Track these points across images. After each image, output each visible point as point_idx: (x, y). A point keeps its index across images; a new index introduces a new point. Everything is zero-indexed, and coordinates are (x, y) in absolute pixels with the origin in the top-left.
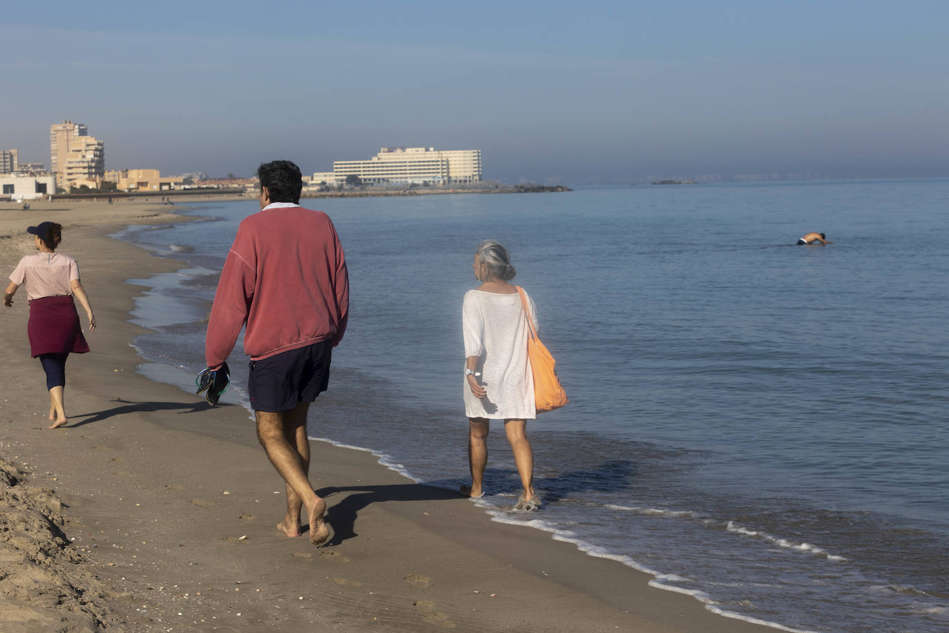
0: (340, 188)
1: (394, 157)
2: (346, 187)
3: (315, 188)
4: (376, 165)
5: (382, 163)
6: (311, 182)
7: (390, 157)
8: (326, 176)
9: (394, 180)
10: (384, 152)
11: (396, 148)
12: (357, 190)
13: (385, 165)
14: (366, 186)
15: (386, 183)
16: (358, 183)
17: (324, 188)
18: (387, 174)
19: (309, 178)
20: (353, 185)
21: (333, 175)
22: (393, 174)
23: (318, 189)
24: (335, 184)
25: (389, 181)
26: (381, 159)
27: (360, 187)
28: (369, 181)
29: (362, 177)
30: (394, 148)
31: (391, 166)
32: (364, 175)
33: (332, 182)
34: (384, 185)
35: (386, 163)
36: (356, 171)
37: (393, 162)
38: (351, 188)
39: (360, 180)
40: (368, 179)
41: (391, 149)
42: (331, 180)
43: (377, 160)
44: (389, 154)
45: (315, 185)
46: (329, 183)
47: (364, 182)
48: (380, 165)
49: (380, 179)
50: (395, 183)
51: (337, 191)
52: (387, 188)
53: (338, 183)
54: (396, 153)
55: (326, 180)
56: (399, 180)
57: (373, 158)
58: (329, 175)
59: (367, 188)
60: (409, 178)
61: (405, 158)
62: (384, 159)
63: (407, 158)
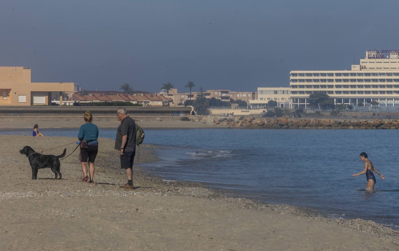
0: (299, 112)
1: (386, 65)
2: (309, 111)
3: (260, 111)
4: (357, 77)
5: (367, 74)
6: (251, 102)
7: (379, 65)
8: (276, 92)
9: (386, 102)
10: (369, 58)
11: (389, 52)
12: (325, 115)
13: (372, 77)
14: (340, 110)
15: (372, 105)
16: (327, 106)
17: (274, 112)
18: (374, 92)
19: (249, 95)
20: (319, 107)
21: (288, 92)
22: (383, 92)
23: (264, 113)
24: (290, 105)
25: (378, 104)
26: (365, 68)
27: (330, 111)
28: (345, 103)
29: (335, 95)
30: (386, 51)
31: (381, 80)
32: (337, 92)
33: (286, 101)
34: (368, 109)
35: (374, 74)
36: (325, 86)
37: (384, 74)
38: (317, 112)
39: (332, 100)
40: (343, 99)
41: (380, 52)
42: (284, 98)
43: (359, 69)
44: (377, 60)
45: (259, 106)
46: (280, 104)
47: (338, 104)
48: (364, 77)
49: (363, 99)
50: (386, 106)
51: (295, 117)
52: (374, 114)
53: (295, 105)
54: (390, 60)
55: (277, 99)
56: (393, 102)
57: (353, 67)
58: (282, 91)
59: (343, 113)
62: (370, 68)
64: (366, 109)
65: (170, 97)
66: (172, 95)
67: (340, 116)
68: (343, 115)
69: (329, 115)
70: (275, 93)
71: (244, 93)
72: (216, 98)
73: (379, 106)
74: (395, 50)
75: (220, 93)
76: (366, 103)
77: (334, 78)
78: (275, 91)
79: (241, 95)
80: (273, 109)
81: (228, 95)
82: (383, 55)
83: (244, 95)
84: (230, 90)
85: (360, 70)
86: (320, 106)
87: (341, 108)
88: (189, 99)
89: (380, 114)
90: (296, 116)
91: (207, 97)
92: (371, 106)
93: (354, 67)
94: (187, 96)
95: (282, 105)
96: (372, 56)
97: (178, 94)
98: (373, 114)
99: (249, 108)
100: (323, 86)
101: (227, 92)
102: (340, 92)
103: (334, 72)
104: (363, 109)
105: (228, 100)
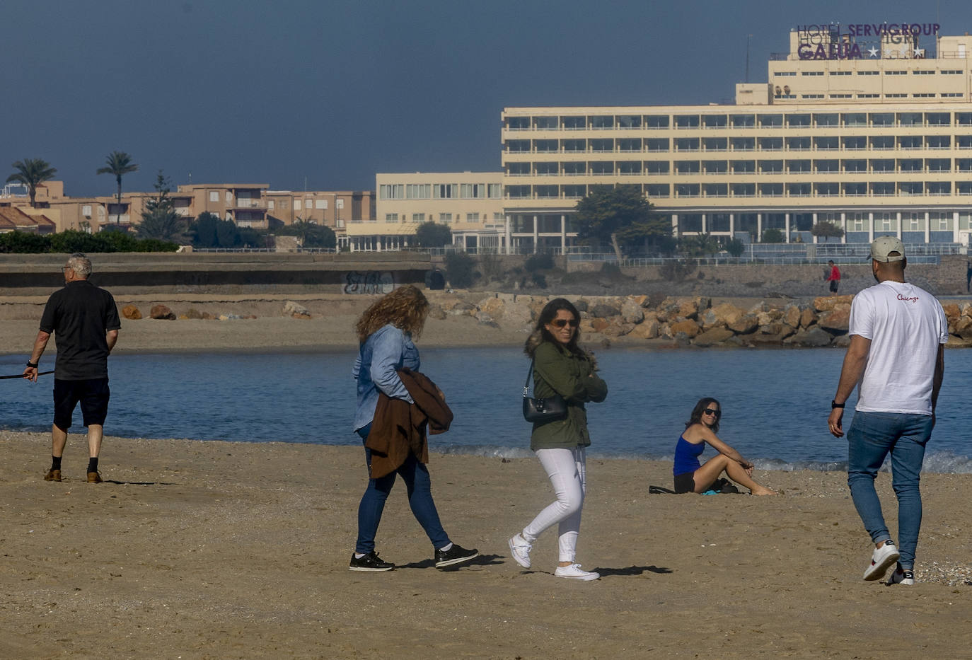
0: (538, 266)
1: (868, 84)
2: (577, 263)
4: (758, 132)
6: (352, 228)
7: (840, 84)
8: (446, 191)
9: (868, 226)
10: (804, 56)
11: (878, 33)
12: (639, 279)
13: (814, 131)
14: (698, 259)
15: (815, 238)
16: (647, 241)
18: (824, 189)
19: (340, 202)
20: (616, 248)
21: (493, 188)
22: (860, 189)
24: (504, 239)
25: (839, 233)
26: (788, 94)
27: (660, 263)
28: (714, 231)
29: (674, 201)
30: (867, 31)
31: (852, 142)
32: (684, 190)
33: (487, 226)
34: (805, 254)
35: (823, 119)
36: (633, 167)
37: (860, 119)
38: (606, 265)
39: (663, 219)
40: (704, 217)
41: (844, 35)
42: (476, 215)
43: (764, 98)
44: (835, 65)
45: (383, 247)
46: (464, 235)
47: (684, 234)
48: (785, 132)
49: (782, 216)
51: (522, 286)
53: (521, 238)
54: (881, 62)
55: (449, 215)
56: (894, 226)
57: (741, 92)
58: (470, 185)
59: (706, 270)
60: (956, 215)
61: (933, 95)
62: (805, 96)
63: (944, 95)
64: (795, 254)
65: (42, 212)
66: (45, 205)
67: (699, 283)
68: (707, 277)
69: (655, 279)
70: (443, 196)
71: (321, 194)
72: (217, 215)
73: (843, 241)
74: (903, 25)
75: (230, 197)
76: (795, 231)
77: (672, 133)
78: (443, 187)
79: (309, 204)
80: (439, 258)
81: (259, 203)
82: (856, 46)
83: (322, 204)
84: (267, 186)
85: (770, 103)
86: (617, 241)
87: (699, 249)
88: (114, 219)
89: (850, 274)
90: (530, 283)
91: (183, 211)
92: (812, 241)
93: (747, 92)
94: (103, 210)
95: (471, 241)
96: (814, 49)
97: (67, 199)
100: (626, 167)
101: (255, 193)
102: (692, 190)
103: (670, 111)
104: (784, 255)
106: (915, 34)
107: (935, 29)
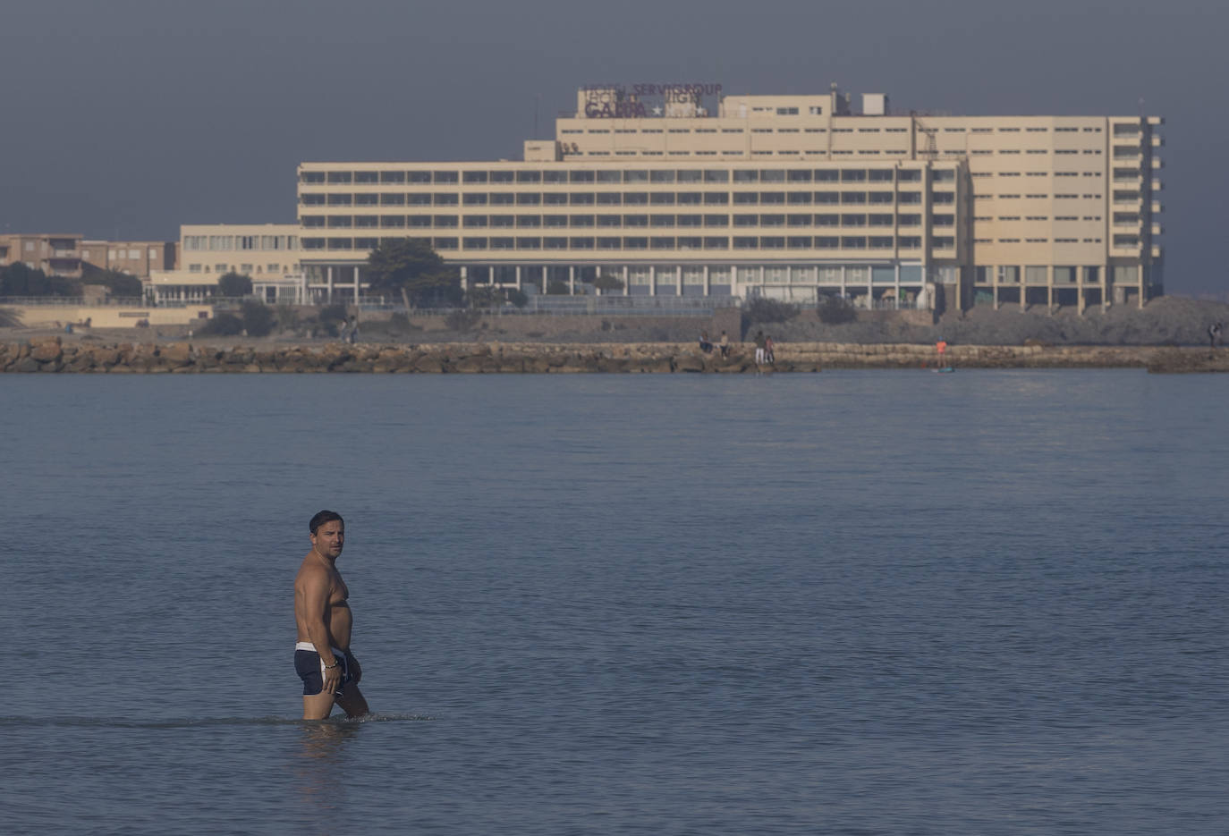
0: (331, 316)
1: (652, 142)
2: (366, 311)
3: (186, 315)
4: (543, 187)
5: (579, 176)
6: (160, 278)
7: (624, 142)
8: (248, 243)
9: (649, 279)
10: (592, 114)
11: (664, 93)
12: (426, 329)
13: (598, 187)
14: (483, 310)
15: (598, 292)
16: (436, 293)
17: (239, 316)
18: (606, 243)
19: (153, 254)
20: (405, 298)
22: (641, 243)
23: (203, 319)
24: (301, 289)
25: (620, 286)
26: (576, 151)
27: (447, 314)
28: (503, 282)
29: (460, 254)
30: (652, 90)
31: (634, 198)
32: (471, 243)
33: (287, 277)
34: (585, 306)
35: (606, 176)
36: (425, 221)
37: (641, 175)
38: (396, 316)
39: (452, 271)
40: (490, 269)
41: (630, 94)
42: (277, 266)
43: (551, 154)
44: (621, 123)
45: (187, 296)
46: (264, 286)
47: (472, 285)
48: (570, 188)
49: (566, 269)
50: (652, 293)
51: (314, 335)
52: (606, 326)
53: (317, 289)
54: (664, 120)
55: (251, 267)
56: (674, 279)
57: (530, 149)
58: (271, 237)
59: (490, 321)
60: (734, 270)
61: (714, 153)
62: (591, 153)
63: (725, 153)
64: (578, 306)
67: (482, 333)
68: (491, 327)
69: (443, 328)
70: (244, 247)
71: (134, 244)
72: (31, 265)
73: (625, 293)
74: (687, 86)
75: (45, 246)
76: (580, 283)
77: (461, 188)
78: (245, 239)
79: (122, 254)
80: (237, 307)
81: (75, 254)
82: (641, 105)
83: (135, 254)
84: (81, 236)
85: (558, 160)
86: (406, 292)
87: (484, 300)
89: (627, 325)
90: (321, 332)
92: (595, 293)
93: (535, 149)
95: (271, 291)
96: (600, 107)
98: (601, 324)
99: (151, 303)
100: (415, 221)
101: (70, 244)
102: (481, 243)
103: (460, 167)
104: (568, 307)
105: (77, 274)
106: (698, 95)
107: (717, 89)
